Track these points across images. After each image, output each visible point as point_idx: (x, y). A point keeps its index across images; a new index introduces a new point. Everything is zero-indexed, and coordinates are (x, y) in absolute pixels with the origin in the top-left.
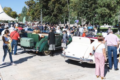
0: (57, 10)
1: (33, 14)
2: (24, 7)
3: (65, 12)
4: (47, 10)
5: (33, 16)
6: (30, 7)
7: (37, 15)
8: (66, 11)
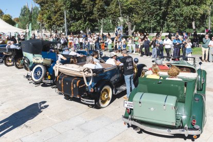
0: (99, 12)
1: (49, 18)
2: (23, 7)
3: (111, 14)
4: (78, 11)
5: (49, 22)
6: (42, 6)
7: (57, 20)
8: (112, 12)
